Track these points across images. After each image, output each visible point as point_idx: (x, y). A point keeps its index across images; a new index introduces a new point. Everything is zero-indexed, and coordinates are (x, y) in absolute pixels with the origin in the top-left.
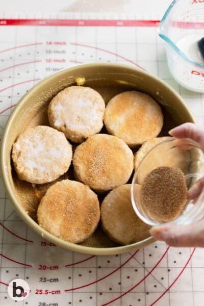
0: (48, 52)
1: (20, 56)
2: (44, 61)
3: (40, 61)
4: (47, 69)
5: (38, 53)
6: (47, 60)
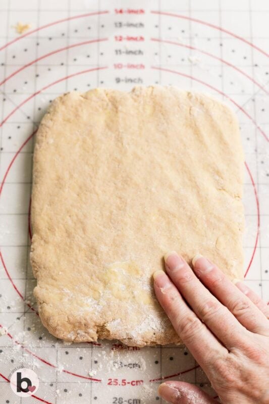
0: (118, 25)
1: (76, 31)
2: (112, 39)
3: (106, 39)
4: (116, 51)
5: (103, 26)
6: (116, 38)
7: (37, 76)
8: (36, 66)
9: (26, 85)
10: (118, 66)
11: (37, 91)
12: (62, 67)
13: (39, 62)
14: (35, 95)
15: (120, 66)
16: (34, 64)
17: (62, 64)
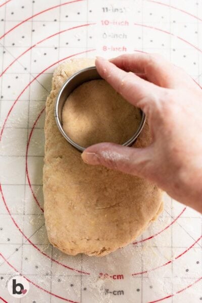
7: (33, 31)
8: (32, 21)
9: (23, 39)
10: (106, 23)
11: (33, 45)
12: (55, 22)
13: (34, 19)
14: (31, 48)
15: (107, 23)
16: (31, 20)
17: (55, 20)
